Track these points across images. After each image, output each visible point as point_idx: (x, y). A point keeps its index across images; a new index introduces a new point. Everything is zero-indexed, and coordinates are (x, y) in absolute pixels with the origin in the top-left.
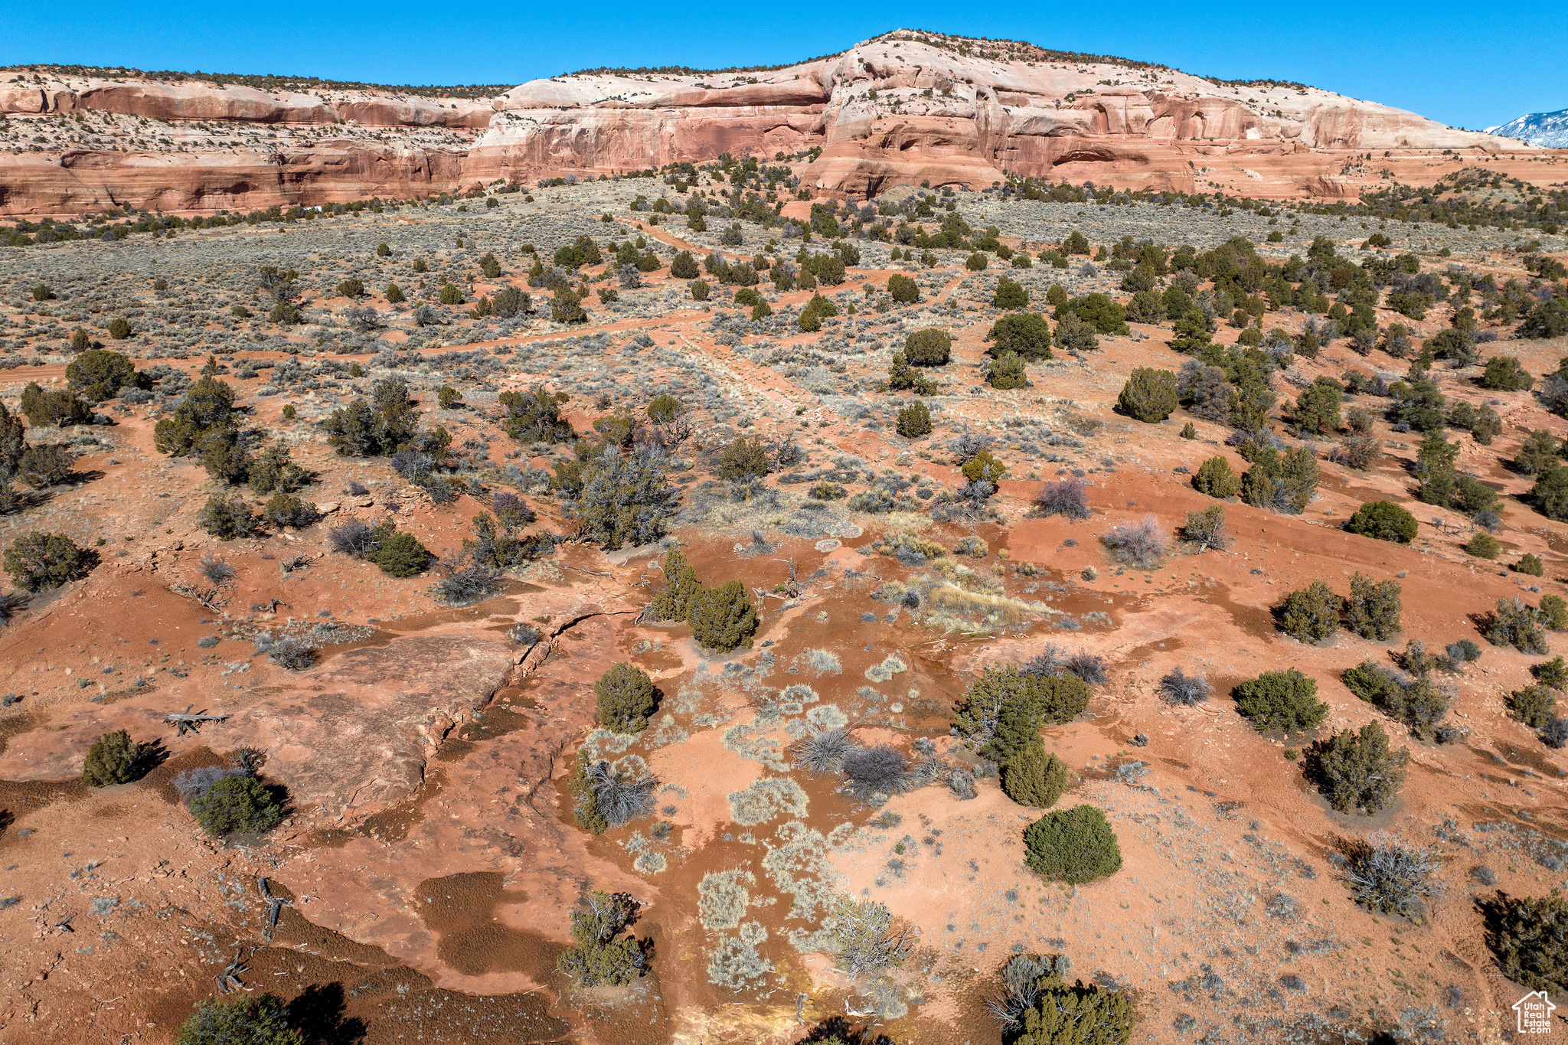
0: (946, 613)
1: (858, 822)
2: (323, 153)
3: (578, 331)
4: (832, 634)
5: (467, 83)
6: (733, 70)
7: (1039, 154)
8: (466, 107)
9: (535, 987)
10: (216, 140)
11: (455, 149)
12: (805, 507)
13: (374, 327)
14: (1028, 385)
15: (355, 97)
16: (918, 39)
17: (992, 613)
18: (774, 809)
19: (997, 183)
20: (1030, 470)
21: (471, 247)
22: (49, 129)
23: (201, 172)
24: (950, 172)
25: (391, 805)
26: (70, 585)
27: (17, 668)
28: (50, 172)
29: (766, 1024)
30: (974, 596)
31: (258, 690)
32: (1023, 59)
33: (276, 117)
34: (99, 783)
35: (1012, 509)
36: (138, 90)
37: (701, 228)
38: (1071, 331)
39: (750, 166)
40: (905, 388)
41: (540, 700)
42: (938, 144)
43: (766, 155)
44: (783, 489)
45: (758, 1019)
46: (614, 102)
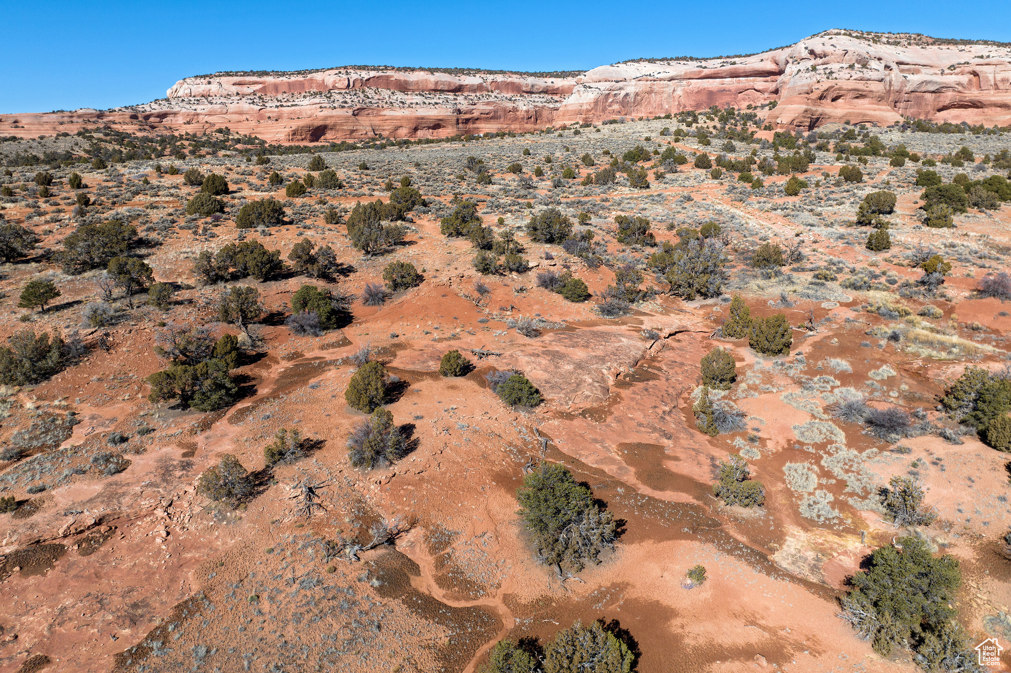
0: (920, 345)
1: (881, 449)
2: (481, 107)
3: (645, 192)
4: (841, 351)
5: (560, 70)
6: (720, 58)
7: (927, 105)
8: (559, 83)
9: (695, 502)
10: (427, 101)
11: (551, 106)
12: (812, 283)
13: (530, 187)
14: (954, 226)
15: (500, 78)
16: (845, 34)
17: (954, 347)
18: (823, 436)
19: (898, 122)
20: (965, 272)
21: (574, 151)
22: (349, 97)
23: (418, 118)
24: (864, 115)
25: (595, 405)
26: (410, 289)
27: (392, 323)
28: (347, 118)
29: (842, 542)
30: (939, 337)
31: (512, 343)
32: (917, 44)
33: (458, 89)
34: (446, 375)
35: (956, 293)
36: (392, 76)
37: (708, 143)
38: (980, 197)
39: (731, 113)
40: (866, 225)
41: (665, 368)
42: (857, 98)
43: (742, 107)
44: (795, 274)
45: (836, 539)
46: (647, 77)
